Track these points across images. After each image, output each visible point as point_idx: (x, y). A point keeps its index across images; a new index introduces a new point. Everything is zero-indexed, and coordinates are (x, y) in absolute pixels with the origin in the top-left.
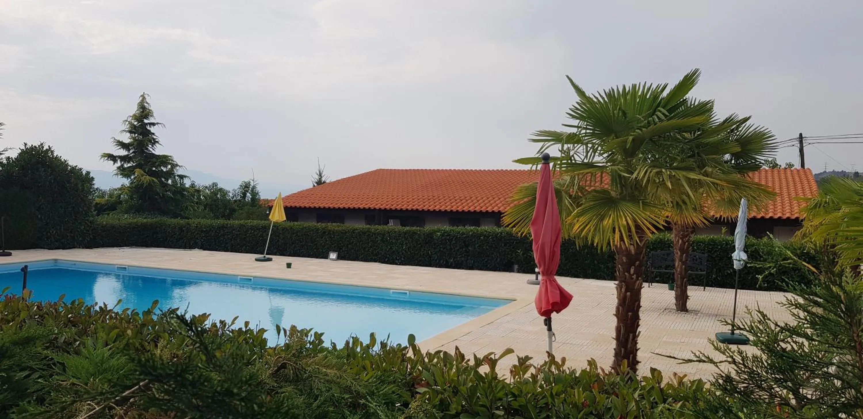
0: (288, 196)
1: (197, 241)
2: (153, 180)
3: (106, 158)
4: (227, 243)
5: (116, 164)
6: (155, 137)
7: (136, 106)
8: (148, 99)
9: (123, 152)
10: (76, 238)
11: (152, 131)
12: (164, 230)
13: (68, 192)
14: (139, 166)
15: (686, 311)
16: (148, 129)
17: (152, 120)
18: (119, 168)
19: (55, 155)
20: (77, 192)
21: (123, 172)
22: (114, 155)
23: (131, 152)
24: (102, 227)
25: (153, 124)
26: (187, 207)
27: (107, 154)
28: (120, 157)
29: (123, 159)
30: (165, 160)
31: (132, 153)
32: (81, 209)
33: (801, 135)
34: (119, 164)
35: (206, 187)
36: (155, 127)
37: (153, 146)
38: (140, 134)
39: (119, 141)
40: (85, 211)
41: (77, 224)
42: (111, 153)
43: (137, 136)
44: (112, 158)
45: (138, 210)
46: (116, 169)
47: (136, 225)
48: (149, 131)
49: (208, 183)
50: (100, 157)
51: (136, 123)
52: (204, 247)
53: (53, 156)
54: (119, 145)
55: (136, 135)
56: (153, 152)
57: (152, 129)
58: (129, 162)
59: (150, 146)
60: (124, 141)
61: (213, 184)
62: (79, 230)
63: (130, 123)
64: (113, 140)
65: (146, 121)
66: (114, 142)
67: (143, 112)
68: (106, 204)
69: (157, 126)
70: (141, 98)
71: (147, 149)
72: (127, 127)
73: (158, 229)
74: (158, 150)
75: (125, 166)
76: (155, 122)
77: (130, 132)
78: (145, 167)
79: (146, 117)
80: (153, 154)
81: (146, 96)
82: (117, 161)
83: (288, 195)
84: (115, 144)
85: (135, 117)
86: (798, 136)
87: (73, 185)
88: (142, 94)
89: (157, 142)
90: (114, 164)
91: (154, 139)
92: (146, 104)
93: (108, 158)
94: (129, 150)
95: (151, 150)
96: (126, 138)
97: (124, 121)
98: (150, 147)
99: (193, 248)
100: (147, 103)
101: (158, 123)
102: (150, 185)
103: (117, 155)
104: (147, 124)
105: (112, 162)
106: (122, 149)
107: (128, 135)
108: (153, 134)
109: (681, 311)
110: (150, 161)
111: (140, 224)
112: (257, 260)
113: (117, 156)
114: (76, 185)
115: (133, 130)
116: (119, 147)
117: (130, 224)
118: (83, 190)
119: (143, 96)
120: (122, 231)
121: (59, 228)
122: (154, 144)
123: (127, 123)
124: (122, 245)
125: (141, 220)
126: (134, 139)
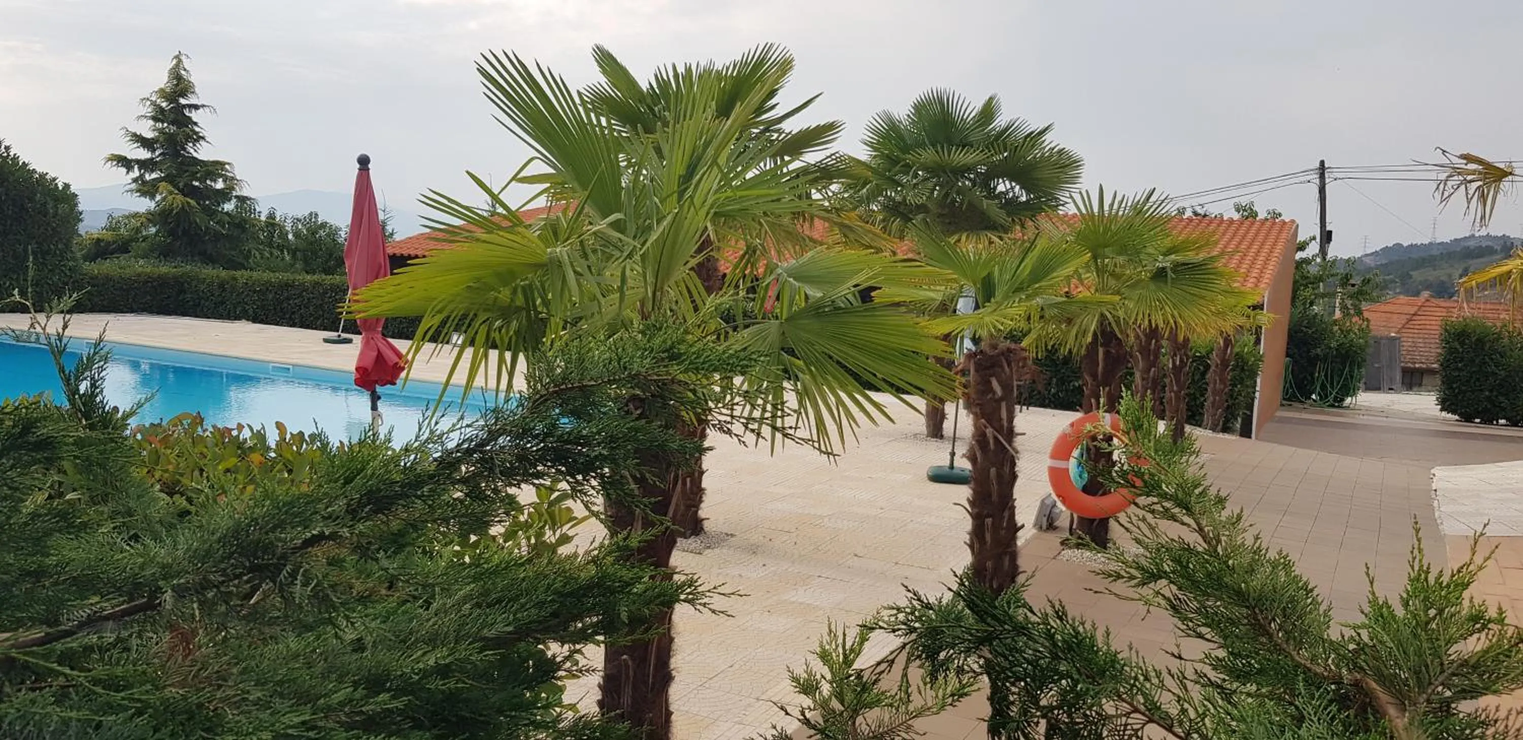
0: (410, 238)
1: (247, 307)
2: (188, 203)
3: (115, 163)
4: (293, 313)
5: (131, 173)
6: (197, 129)
7: (167, 75)
8: (186, 63)
9: (144, 154)
10: (45, 295)
11: (195, 119)
12: (196, 286)
13: (31, 216)
14: (169, 179)
15: (942, 437)
16: (187, 114)
17: (193, 100)
18: (135, 180)
19: (12, 154)
20: (45, 216)
21: (146, 189)
22: (129, 157)
23: (157, 153)
24: (92, 278)
25: (196, 107)
26: (249, 251)
27: (116, 156)
28: (138, 162)
29: (144, 165)
30: (215, 169)
31: (160, 155)
32: (52, 247)
33: (1322, 163)
34: (136, 173)
35: (298, 220)
36: (198, 111)
37: (194, 145)
38: (172, 123)
39: (135, 135)
40: (59, 250)
41: (47, 271)
42: (123, 154)
43: (167, 127)
44: (125, 162)
45: (165, 253)
46: (130, 181)
47: (149, 277)
48: (190, 118)
49: (302, 212)
50: (103, 162)
51: (164, 105)
52: (256, 319)
53: (9, 155)
54: (137, 141)
55: (165, 125)
56: (195, 155)
57: (194, 115)
58: (152, 171)
59: (191, 145)
60: (144, 135)
61: (311, 214)
62: (50, 282)
63: (154, 103)
64: (123, 132)
65: (183, 101)
66: (127, 135)
67: (177, 85)
68: (114, 242)
69: (201, 109)
70: (175, 62)
71: (185, 149)
72: (148, 110)
73: (186, 285)
74: (203, 153)
75: (148, 177)
76: (199, 104)
77: (155, 119)
78: (178, 179)
79: (183, 94)
80: (196, 159)
81: (183, 58)
82: (133, 167)
83: (411, 235)
84: (128, 138)
85: (162, 93)
86: (1318, 165)
87: (38, 206)
88: (177, 53)
89: (203, 138)
90: (128, 173)
91: (196, 133)
92: (183, 72)
93: (118, 162)
94: (154, 151)
95: (192, 151)
96: (147, 130)
97: (142, 100)
98: (190, 147)
99: (237, 318)
100: (185, 70)
101: (203, 106)
102: (184, 211)
103: (134, 158)
104: (184, 106)
105: (124, 170)
106: (142, 149)
107: (151, 122)
108: (196, 124)
109: (932, 437)
110: (187, 171)
111: (155, 276)
112: (326, 341)
113: (132, 161)
114: (45, 204)
115: (159, 115)
116: (136, 145)
117: (139, 275)
118: (55, 215)
119: (177, 57)
120: (125, 287)
121: (15, 277)
122: (197, 140)
123: (149, 103)
124: (125, 310)
125: (165, 269)
126: (161, 131)
